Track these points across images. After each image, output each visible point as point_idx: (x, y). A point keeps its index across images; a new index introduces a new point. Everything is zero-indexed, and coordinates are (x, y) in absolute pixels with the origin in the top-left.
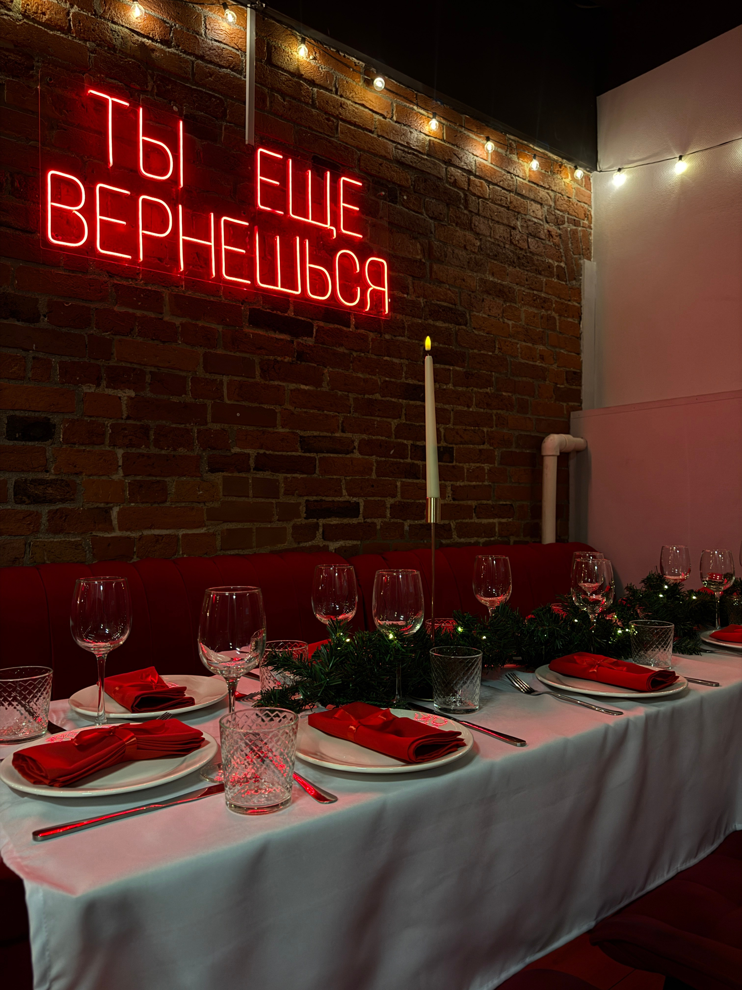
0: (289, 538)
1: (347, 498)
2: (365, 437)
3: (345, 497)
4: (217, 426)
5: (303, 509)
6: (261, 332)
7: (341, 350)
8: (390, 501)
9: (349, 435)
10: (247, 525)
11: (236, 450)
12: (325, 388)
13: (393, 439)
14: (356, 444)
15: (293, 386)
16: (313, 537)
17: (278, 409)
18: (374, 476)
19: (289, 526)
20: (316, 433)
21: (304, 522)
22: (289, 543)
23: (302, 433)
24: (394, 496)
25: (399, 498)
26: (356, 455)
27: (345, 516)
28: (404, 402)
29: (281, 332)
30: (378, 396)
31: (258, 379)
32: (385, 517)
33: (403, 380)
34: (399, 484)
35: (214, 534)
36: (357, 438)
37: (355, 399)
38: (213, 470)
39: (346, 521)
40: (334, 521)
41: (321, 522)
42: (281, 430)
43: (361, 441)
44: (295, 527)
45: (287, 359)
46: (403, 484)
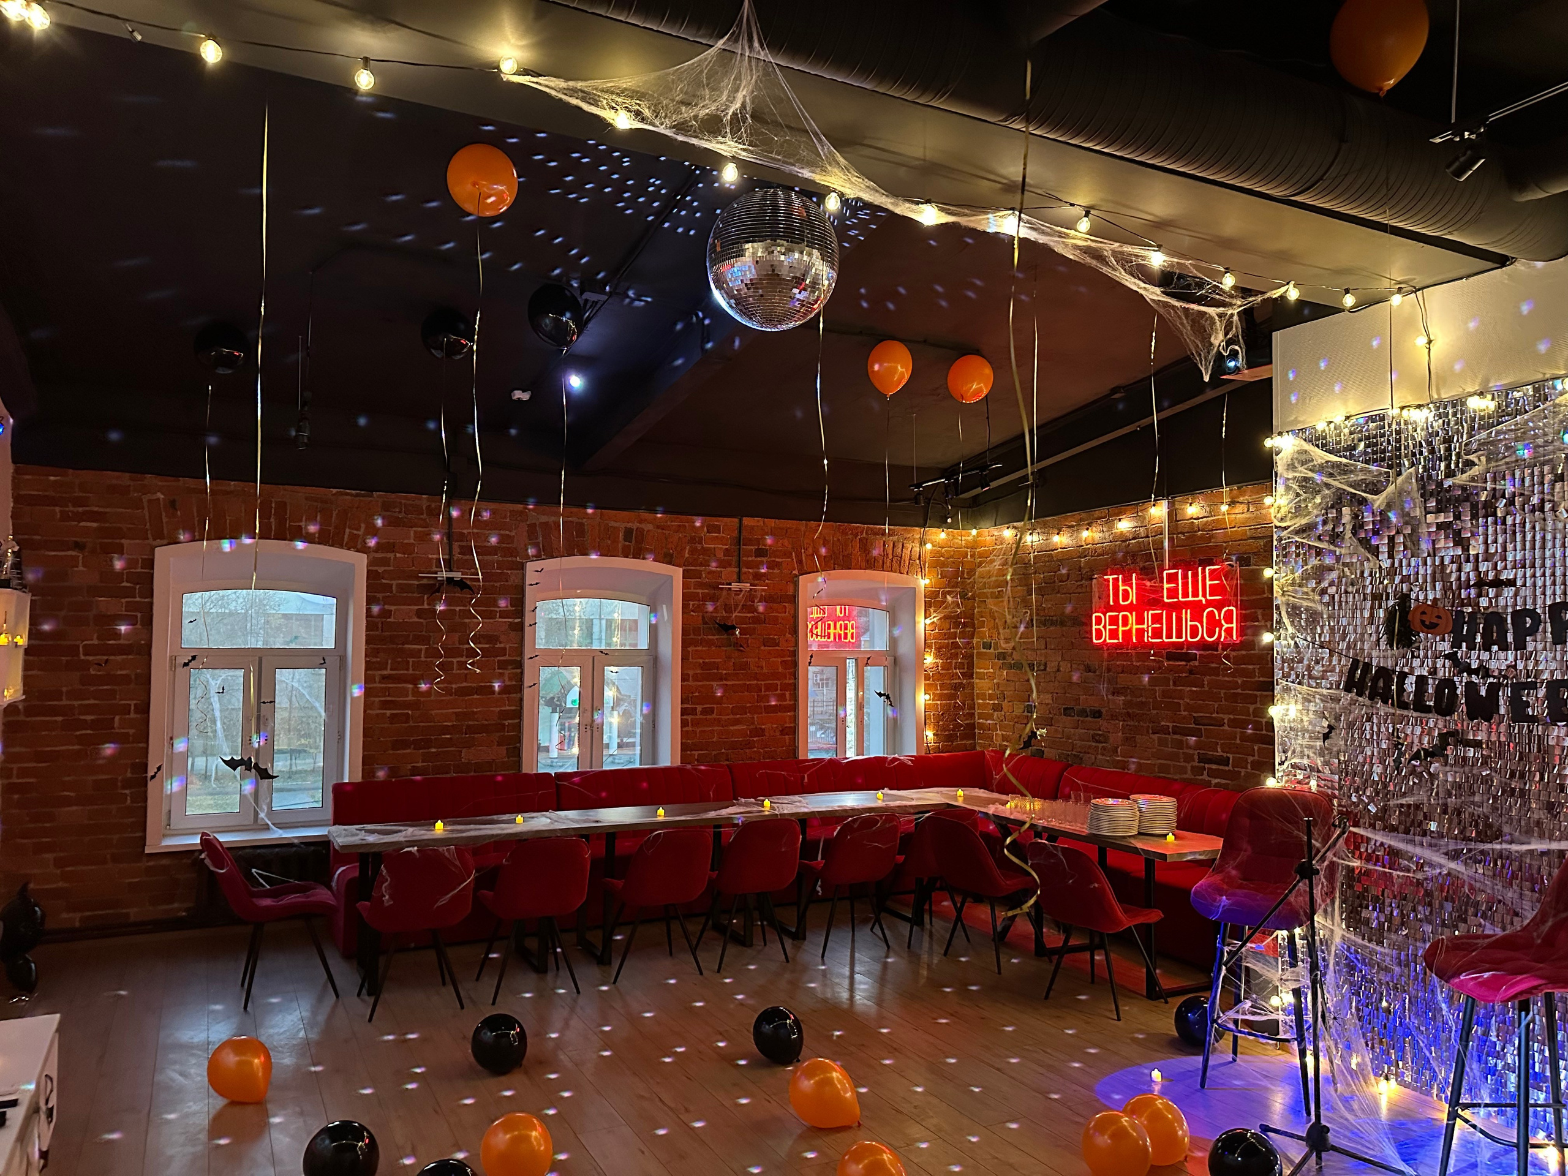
0: (1189, 772)
1: (1221, 754)
2: (1232, 717)
3: (1220, 753)
4: (1155, 712)
5: (1196, 757)
6: (1171, 663)
7: (1213, 665)
8: (1250, 759)
9: (1221, 715)
10: (1169, 762)
11: (1163, 723)
12: (1206, 688)
13: (1251, 717)
14: (1226, 721)
15: (1188, 689)
16: (1202, 774)
17: (1181, 702)
18: (1238, 741)
19: (1189, 766)
20: (1202, 715)
21: (1197, 764)
22: (1189, 775)
23: (1195, 715)
24: (1254, 756)
25: (1256, 757)
26: (1226, 727)
27: (1220, 765)
28: (1258, 693)
29: (1181, 661)
30: (1239, 691)
31: (1171, 687)
32: (1247, 768)
33: (1257, 679)
34: (1256, 748)
35: (1155, 765)
36: (1226, 717)
37: (1225, 693)
38: (1154, 733)
39: (1221, 767)
40: (1214, 767)
41: (1206, 766)
42: (1183, 713)
43: (1229, 720)
44: (1192, 767)
45: (1184, 675)
46: (1259, 748)
